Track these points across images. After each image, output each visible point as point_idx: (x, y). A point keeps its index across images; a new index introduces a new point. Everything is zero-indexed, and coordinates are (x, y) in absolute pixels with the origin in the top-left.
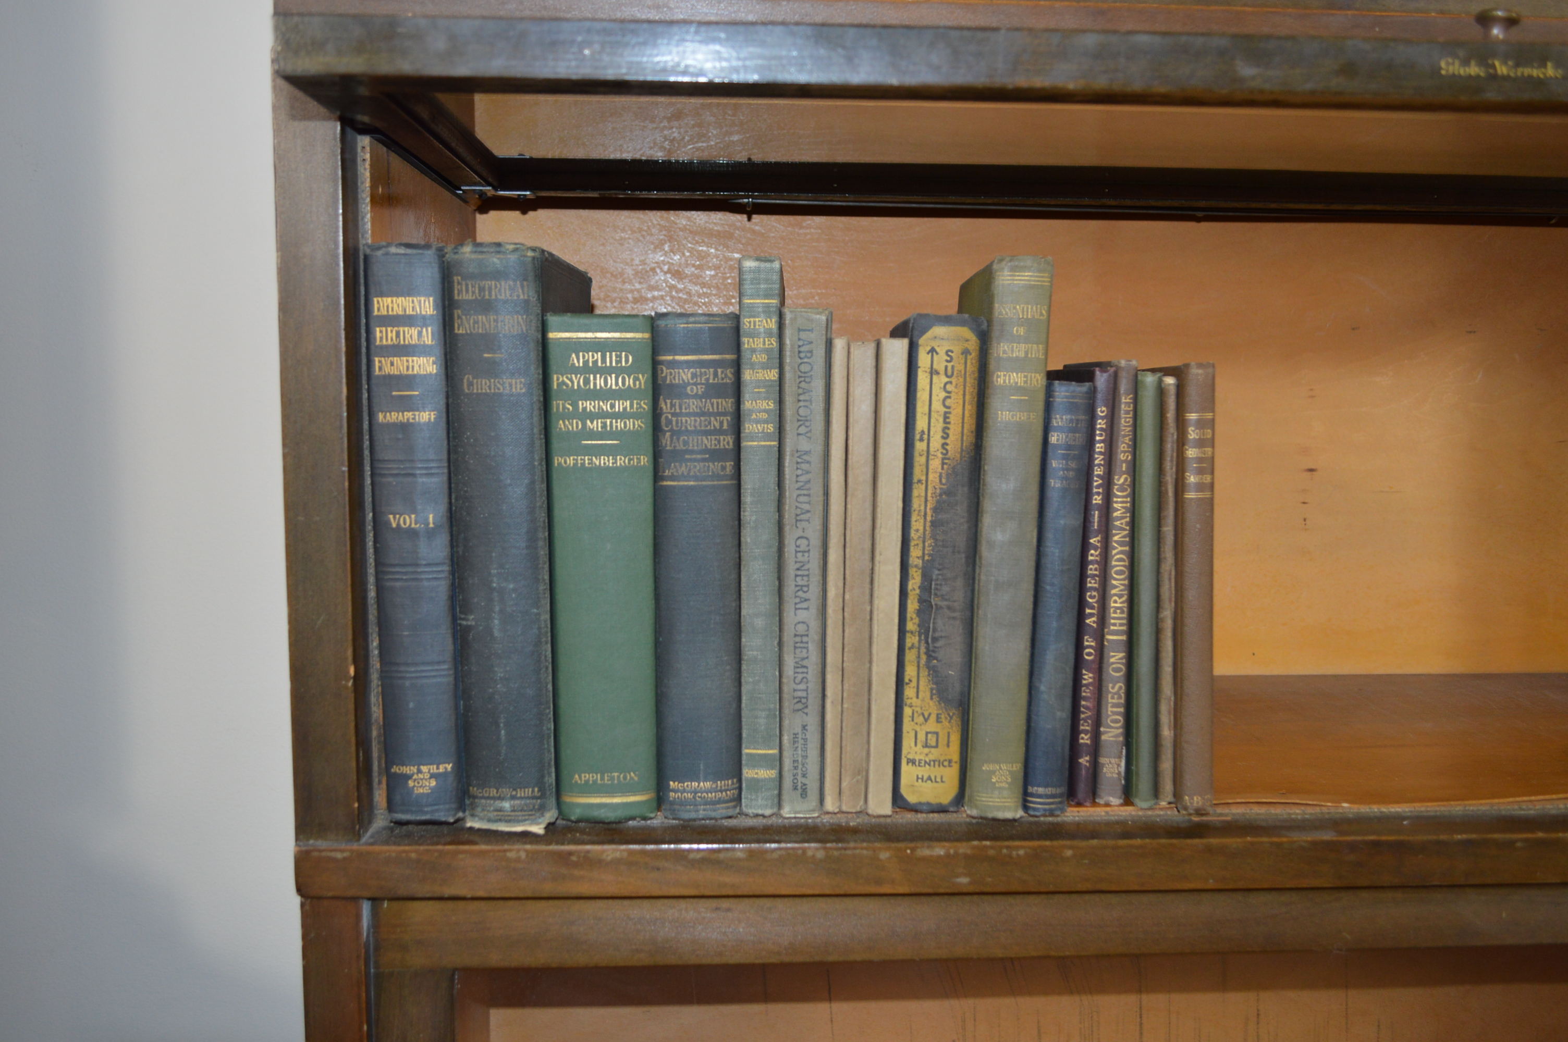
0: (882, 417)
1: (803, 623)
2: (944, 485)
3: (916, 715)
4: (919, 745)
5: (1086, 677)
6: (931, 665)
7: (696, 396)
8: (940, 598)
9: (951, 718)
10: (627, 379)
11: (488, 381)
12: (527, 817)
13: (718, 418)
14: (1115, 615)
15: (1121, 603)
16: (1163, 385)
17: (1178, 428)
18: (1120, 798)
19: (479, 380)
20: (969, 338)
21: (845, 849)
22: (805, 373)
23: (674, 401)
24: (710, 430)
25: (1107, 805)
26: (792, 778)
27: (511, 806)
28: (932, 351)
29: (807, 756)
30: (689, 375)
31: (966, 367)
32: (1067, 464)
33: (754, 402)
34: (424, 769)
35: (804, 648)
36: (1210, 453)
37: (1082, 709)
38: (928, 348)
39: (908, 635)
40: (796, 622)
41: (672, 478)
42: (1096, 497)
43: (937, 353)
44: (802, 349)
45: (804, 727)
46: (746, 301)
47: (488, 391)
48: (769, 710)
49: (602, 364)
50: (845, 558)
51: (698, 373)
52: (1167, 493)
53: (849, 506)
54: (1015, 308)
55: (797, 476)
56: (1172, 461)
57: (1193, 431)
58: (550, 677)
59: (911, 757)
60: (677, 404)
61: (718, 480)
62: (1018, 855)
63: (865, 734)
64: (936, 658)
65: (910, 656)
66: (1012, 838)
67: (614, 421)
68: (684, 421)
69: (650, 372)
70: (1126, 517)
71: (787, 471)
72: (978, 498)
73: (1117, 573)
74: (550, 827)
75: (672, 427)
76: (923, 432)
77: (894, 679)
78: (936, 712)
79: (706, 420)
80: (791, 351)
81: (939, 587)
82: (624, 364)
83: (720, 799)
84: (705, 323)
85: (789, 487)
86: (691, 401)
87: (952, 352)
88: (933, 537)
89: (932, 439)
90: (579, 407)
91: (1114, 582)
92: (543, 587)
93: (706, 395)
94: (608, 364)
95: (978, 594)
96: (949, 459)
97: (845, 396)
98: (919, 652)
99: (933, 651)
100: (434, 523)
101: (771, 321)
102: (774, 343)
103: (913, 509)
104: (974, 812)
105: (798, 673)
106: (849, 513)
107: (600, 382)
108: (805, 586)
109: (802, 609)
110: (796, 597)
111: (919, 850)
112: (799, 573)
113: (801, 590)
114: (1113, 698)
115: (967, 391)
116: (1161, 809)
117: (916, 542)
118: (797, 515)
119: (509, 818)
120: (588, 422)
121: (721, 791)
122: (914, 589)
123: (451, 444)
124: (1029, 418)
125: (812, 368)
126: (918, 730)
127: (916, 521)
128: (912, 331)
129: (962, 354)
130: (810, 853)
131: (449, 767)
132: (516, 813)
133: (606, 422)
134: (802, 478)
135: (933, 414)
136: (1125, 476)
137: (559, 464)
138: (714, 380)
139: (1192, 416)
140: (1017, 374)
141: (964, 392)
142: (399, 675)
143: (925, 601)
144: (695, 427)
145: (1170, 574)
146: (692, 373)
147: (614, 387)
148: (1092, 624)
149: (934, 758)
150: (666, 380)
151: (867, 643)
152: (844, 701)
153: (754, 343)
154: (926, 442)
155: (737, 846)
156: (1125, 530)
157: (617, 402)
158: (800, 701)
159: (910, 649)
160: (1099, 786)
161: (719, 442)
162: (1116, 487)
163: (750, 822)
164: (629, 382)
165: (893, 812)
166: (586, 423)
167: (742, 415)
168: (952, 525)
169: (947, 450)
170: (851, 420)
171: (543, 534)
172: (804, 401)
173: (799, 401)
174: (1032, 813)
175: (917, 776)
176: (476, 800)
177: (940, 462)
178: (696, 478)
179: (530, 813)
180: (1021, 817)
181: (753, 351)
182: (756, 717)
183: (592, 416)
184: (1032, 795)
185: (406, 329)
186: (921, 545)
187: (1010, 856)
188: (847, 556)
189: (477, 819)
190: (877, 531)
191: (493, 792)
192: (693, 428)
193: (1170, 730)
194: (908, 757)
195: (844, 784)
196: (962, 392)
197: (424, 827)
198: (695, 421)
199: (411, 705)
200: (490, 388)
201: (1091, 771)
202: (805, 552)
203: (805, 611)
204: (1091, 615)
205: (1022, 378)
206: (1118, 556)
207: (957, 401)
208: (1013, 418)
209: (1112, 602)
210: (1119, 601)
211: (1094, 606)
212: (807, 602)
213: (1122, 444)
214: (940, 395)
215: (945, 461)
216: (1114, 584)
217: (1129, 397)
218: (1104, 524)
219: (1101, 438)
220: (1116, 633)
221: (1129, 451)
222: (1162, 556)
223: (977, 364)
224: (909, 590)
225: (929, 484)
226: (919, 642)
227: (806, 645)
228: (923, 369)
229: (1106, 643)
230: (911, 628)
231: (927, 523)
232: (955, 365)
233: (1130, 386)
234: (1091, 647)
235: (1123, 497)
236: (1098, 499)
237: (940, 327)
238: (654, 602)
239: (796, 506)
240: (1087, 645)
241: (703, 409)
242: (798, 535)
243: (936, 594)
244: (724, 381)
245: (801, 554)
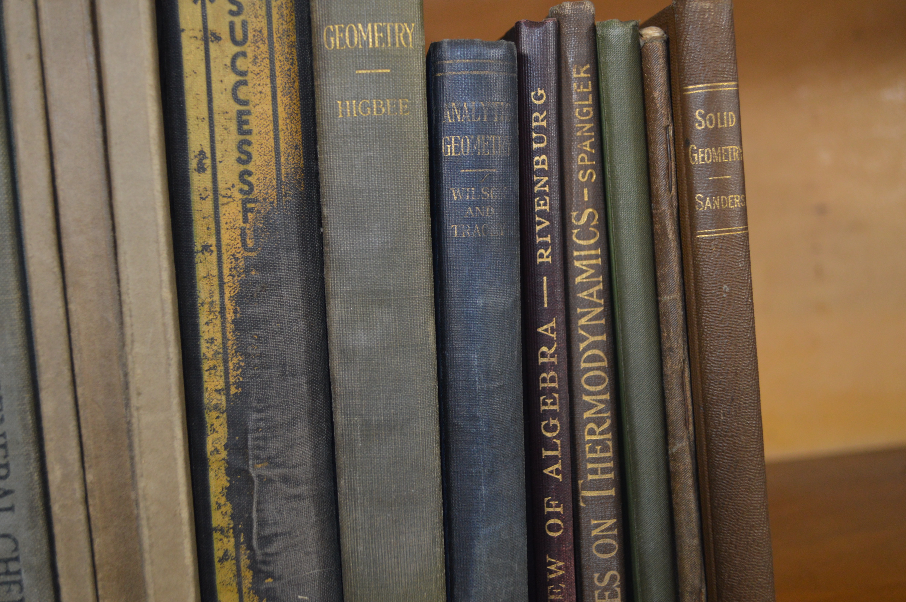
1: (4, 535)
2: (251, 250)
5: (552, 567)
6: (263, 587)
8: (266, 464)
14: (594, 455)
15: (602, 433)
16: (642, 43)
17: (674, 114)
31: (270, 23)
32: (478, 193)
35: (14, 582)
36: (736, 154)
39: (216, 536)
42: (542, 251)
43: (211, 0)
52: (666, 234)
56: (668, 175)
57: (703, 116)
64: (270, 575)
65: (222, 574)
70: (599, 282)
73: (592, 381)
76: (202, 153)
81: (261, 443)
88: (241, 350)
89: (219, 166)
91: (586, 398)
96: (255, 201)
98: (238, 566)
99: (264, 563)
103: (200, 301)
106: (74, 319)
115: (277, 68)
117: (211, 363)
122: (217, 451)
124: (398, 109)
127: (207, 323)
135: (216, 117)
136: (590, 210)
139: (697, 90)
140: (365, 27)
141: (272, 70)
143: (239, 471)
145: (682, 377)
148: (554, 475)
154: (209, 171)
156: (596, 305)
159: (221, 560)
162: (575, 231)
168: (274, 325)
169: (250, 184)
177: (240, 208)
186: (221, 368)
196: (267, 71)
203: (8, 514)
204: (554, 460)
205: (376, 34)
206: (589, 353)
207: (259, 89)
208: (365, 113)
209: (586, 433)
210: (598, 431)
211: (556, 444)
212: (10, 496)
213: (578, 154)
214: (226, 80)
215: (249, 206)
216: (587, 402)
217: (584, 69)
218: (559, 297)
219: (542, 145)
220: (598, 485)
221: (592, 167)
222: (666, 346)
223: (294, 17)
224: (209, 454)
225: (224, 251)
226: (237, 546)
227: (17, 578)
228: (191, 34)
229: (582, 504)
230: (219, 523)
231: (228, 325)
232: (249, 20)
233: (585, 50)
234: (557, 515)
235: (589, 247)
236: (546, 254)
240: (549, 513)
243: (257, 457)
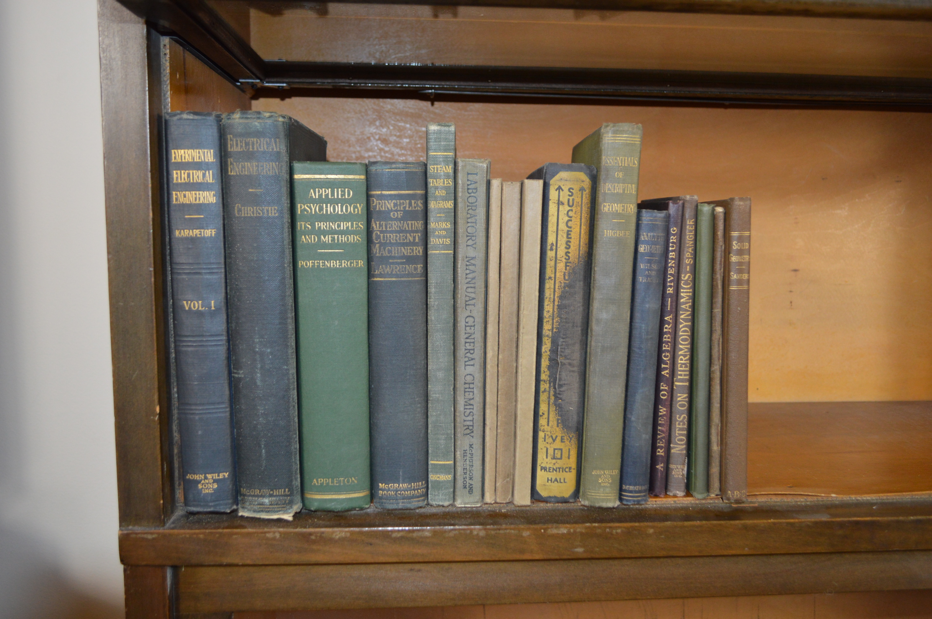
0: (525, 234)
1: (470, 374)
2: (567, 280)
3: (547, 437)
4: (549, 457)
5: (661, 410)
6: (558, 403)
7: (396, 219)
8: (564, 358)
9: (571, 439)
10: (349, 207)
11: (251, 208)
12: (280, 509)
13: (412, 234)
14: (681, 369)
15: (685, 360)
16: (715, 213)
17: (725, 242)
18: (684, 492)
19: (246, 208)
20: (585, 180)
21: (499, 530)
22: (472, 203)
23: (382, 222)
24: (407, 243)
25: (675, 496)
26: (463, 480)
27: (269, 501)
28: (559, 189)
29: (473, 466)
30: (392, 204)
31: (582, 200)
32: (650, 266)
33: (437, 223)
34: (209, 476)
35: (471, 392)
36: (747, 259)
37: (659, 432)
38: (557, 187)
39: (542, 383)
40: (466, 374)
41: (380, 276)
42: (669, 288)
43: (562, 190)
44: (469, 187)
45: (471, 446)
46: (431, 154)
47: (252, 215)
48: (447, 434)
49: (331, 196)
50: (499, 330)
51: (398, 203)
52: (717, 286)
53: (502, 295)
54: (616, 159)
55: (467, 274)
56: (721, 264)
57: (736, 244)
58: (297, 413)
59: (543, 465)
60: (384, 224)
61: (412, 277)
62: (617, 533)
63: (512, 450)
64: (561, 399)
65: (543, 397)
66: (612, 521)
67: (340, 236)
68: (388, 236)
69: (365, 202)
70: (689, 302)
71: (459, 271)
72: (590, 289)
73: (684, 340)
74: (297, 515)
75: (380, 240)
76: (552, 244)
77: (532, 413)
78: (560, 435)
79: (403, 236)
80: (462, 188)
81: (563, 350)
82: (346, 197)
83: (413, 495)
84: (403, 169)
85: (461, 282)
86: (393, 222)
87: (573, 189)
88: (559, 316)
89: (558, 249)
90: (316, 226)
91: (681, 346)
92: (291, 351)
93: (403, 219)
94: (336, 197)
95: (590, 355)
96: (570, 263)
97: (499, 219)
98: (549, 394)
99: (559, 394)
100: (215, 307)
101: (449, 167)
102: (451, 183)
103: (546, 297)
104: (587, 503)
105: (466, 409)
106: (502, 300)
107: (330, 209)
108: (472, 350)
109: (469, 365)
110: (466, 357)
111: (549, 530)
112: (468, 340)
113: (469, 352)
114: (679, 424)
115: (583, 216)
116: (711, 499)
117: (547, 320)
118: (466, 301)
119: (269, 509)
120: (322, 237)
121: (414, 490)
122: (546, 352)
123: (226, 252)
124: (626, 234)
125: (477, 200)
126: (549, 447)
127: (547, 305)
128: (545, 175)
129: (580, 190)
130: (475, 533)
131: (226, 475)
132: (273, 506)
133: (335, 237)
134: (470, 276)
135: (559, 232)
136: (689, 274)
137: (302, 266)
138: (409, 208)
139: (735, 234)
140: (617, 205)
141: (581, 216)
142: (191, 412)
143: (554, 360)
144: (396, 240)
145: (719, 341)
146: (394, 203)
147: (340, 213)
148: (666, 375)
149: (559, 467)
150: (376, 208)
151: (514, 388)
152: (498, 428)
153: (437, 183)
154: (554, 251)
155: (425, 528)
156: (688, 311)
157: (342, 223)
158: (468, 428)
159: (543, 392)
160: (669, 484)
161: (413, 251)
162: (683, 282)
163: (434, 510)
164: (351, 209)
165: (531, 502)
166: (321, 238)
167: (428, 232)
168: (572, 308)
169: (569, 257)
170: (503, 236)
171: (291, 315)
172: (471, 222)
173: (468, 222)
174: (625, 503)
175: (548, 478)
176: (246, 498)
177: (564, 265)
178: (397, 276)
179: (283, 506)
180: (618, 506)
181: (436, 188)
182: (438, 439)
183: (325, 233)
184: (625, 491)
185: (194, 171)
186: (551, 322)
187: (612, 534)
188: (501, 329)
189: (246, 510)
190: (521, 312)
191: (257, 492)
192: (395, 241)
193: (718, 446)
194: (542, 465)
195: (498, 484)
196: (579, 217)
197: (210, 516)
198: (396, 236)
199: (200, 433)
200: (253, 212)
201: (664, 474)
202: (472, 326)
203: (472, 367)
204: (666, 369)
205: (621, 208)
206: (684, 329)
207: (576, 223)
208: (614, 235)
209: (679, 360)
210: (684, 359)
211: (667, 363)
212: (473, 361)
213: (687, 253)
214: (564, 219)
215: (568, 264)
216: (681, 348)
217: (692, 221)
218: (674, 307)
219: (673, 249)
220: (681, 380)
221: (691, 258)
222: (714, 329)
223: (590, 198)
224: (542, 352)
225: (557, 279)
226: (550, 387)
227: (472, 390)
228: (553, 201)
229: (675, 388)
230: (543, 378)
231: (555, 306)
232: (575, 198)
233: (693, 213)
234: (665, 390)
235: (687, 289)
236: (671, 290)
237: (565, 172)
238: (368, 361)
239: (466, 295)
240: (662, 389)
241: (402, 228)
242: (467, 315)
243: (561, 355)
244: (417, 209)
245: (469, 328)
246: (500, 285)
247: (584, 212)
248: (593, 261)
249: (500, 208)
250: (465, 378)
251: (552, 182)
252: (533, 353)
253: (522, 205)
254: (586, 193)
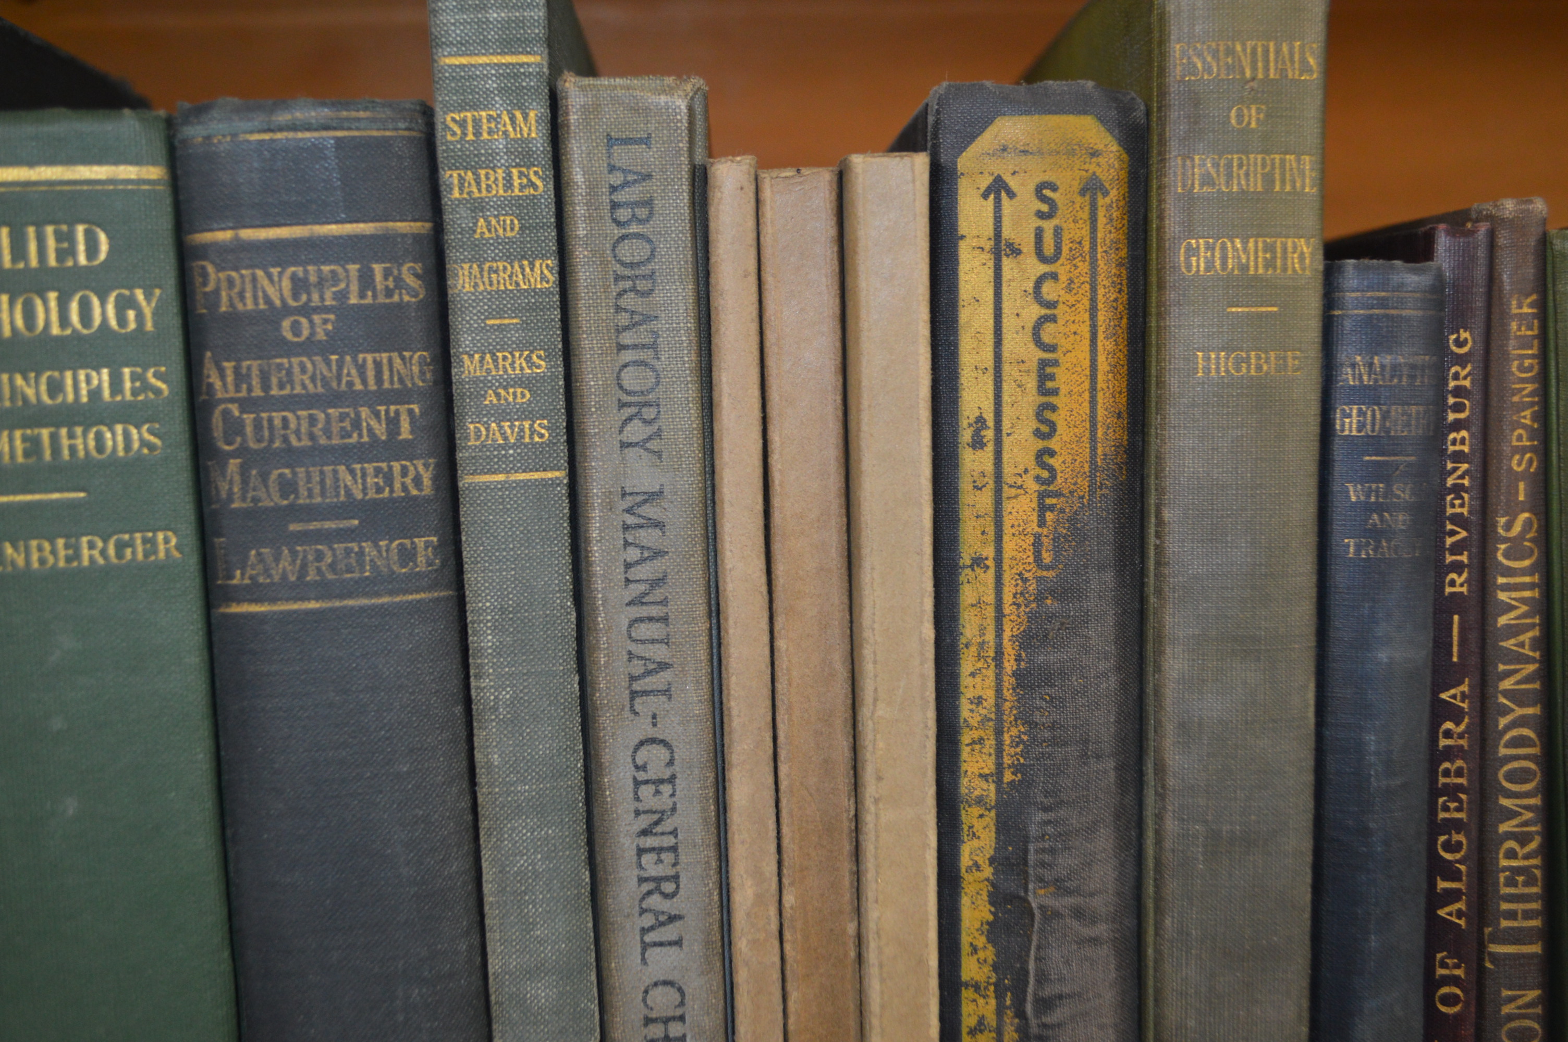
0: (865, 383)
1: (666, 983)
2: (1048, 568)
7: (309, 347)
8: (1052, 889)
10: (97, 305)
13: (382, 408)
14: (1513, 890)
15: (1525, 857)
20: (1100, 147)
22: (632, 265)
23: (245, 364)
24: (360, 445)
28: (997, 188)
30: (286, 284)
31: (1094, 230)
32: (1388, 492)
33: (488, 357)
38: (985, 182)
39: (967, 994)
40: (648, 982)
41: (254, 593)
42: (1453, 576)
43: (1011, 195)
44: (620, 197)
46: (448, 61)
49: (14, 260)
50: (777, 790)
51: (313, 279)
53: (781, 644)
54: (1230, 52)
55: (628, 566)
60: (255, 372)
61: (391, 593)
68: (277, 422)
69: (171, 282)
70: (1533, 626)
71: (597, 552)
72: (1142, 599)
73: (1516, 776)
75: (244, 441)
76: (980, 420)
79: (343, 417)
80: (588, 204)
81: (1047, 858)
82: (82, 260)
84: (326, 128)
85: (605, 601)
86: (295, 361)
87: (1054, 188)
88: (1025, 717)
89: (1007, 441)
91: (1505, 802)
93: (340, 342)
94: (34, 262)
95: (1159, 871)
96: (1058, 494)
97: (754, 327)
98: (1000, 1041)
101: (526, 117)
102: (539, 183)
103: (963, 640)
106: (782, 664)
107: (11, 317)
108: (667, 879)
109: (661, 944)
110: (643, 911)
112: (650, 842)
113: (658, 889)
115: (1100, 297)
117: (976, 734)
118: (633, 679)
122: (977, 866)
124: (1286, 366)
125: (654, 250)
127: (973, 675)
128: (935, 136)
129: (1083, 192)
133: (40, 435)
134: (644, 572)
135: (1006, 368)
136: (1526, 515)
138: (362, 296)
140: (1245, 243)
141: (1093, 300)
143: (1012, 898)
144: (312, 437)
146: (294, 278)
147: (55, 330)
148: (1454, 919)
150: (217, 304)
151: (852, 1023)
153: (478, 184)
154: (990, 447)
156: (1528, 660)
157: (69, 375)
159: (972, 1032)
161: (389, 478)
162: (1503, 546)
164: (104, 312)
167: (456, 397)
168: (1076, 681)
169: (1051, 470)
170: (774, 396)
172: (635, 347)
173: (621, 347)
177: (1034, 505)
178: (325, 590)
181: (478, 207)
186: (991, 743)
188: (783, 785)
190: (865, 712)
192: (306, 442)
196: (1086, 301)
198: (312, 420)
202: (662, 781)
203: (674, 950)
204: (1455, 895)
205: (1260, 254)
206: (1514, 733)
207: (1074, 328)
208: (1238, 370)
209: (1501, 855)
210: (1521, 852)
211: (1459, 871)
212: (678, 924)
213: (1513, 430)
214: (1024, 313)
215: (1048, 501)
216: (1506, 808)
217: (1529, 300)
218: (1474, 646)
219: (1462, 416)
220: (1515, 937)
221: (1532, 449)
223: (1125, 222)
224: (963, 870)
225: (1005, 567)
226: (1000, 1012)
228: (974, 243)
229: (1488, 965)
230: (973, 974)
231: (1006, 678)
232: (1064, 226)
233: (1530, 271)
234: (1454, 981)
235: (1523, 572)
236: (1459, 581)
237: (1016, 118)
238: (226, 954)
239: (630, 653)
240: (1443, 977)
241: (334, 385)
242: (640, 736)
243: (1041, 879)
244: (396, 298)
245: (651, 788)
246: (771, 601)
247: (1103, 281)
248: (1152, 481)
249: (753, 279)
250: (644, 1000)
251: (964, 162)
252: (925, 878)
253: (848, 266)
254: (1108, 200)
